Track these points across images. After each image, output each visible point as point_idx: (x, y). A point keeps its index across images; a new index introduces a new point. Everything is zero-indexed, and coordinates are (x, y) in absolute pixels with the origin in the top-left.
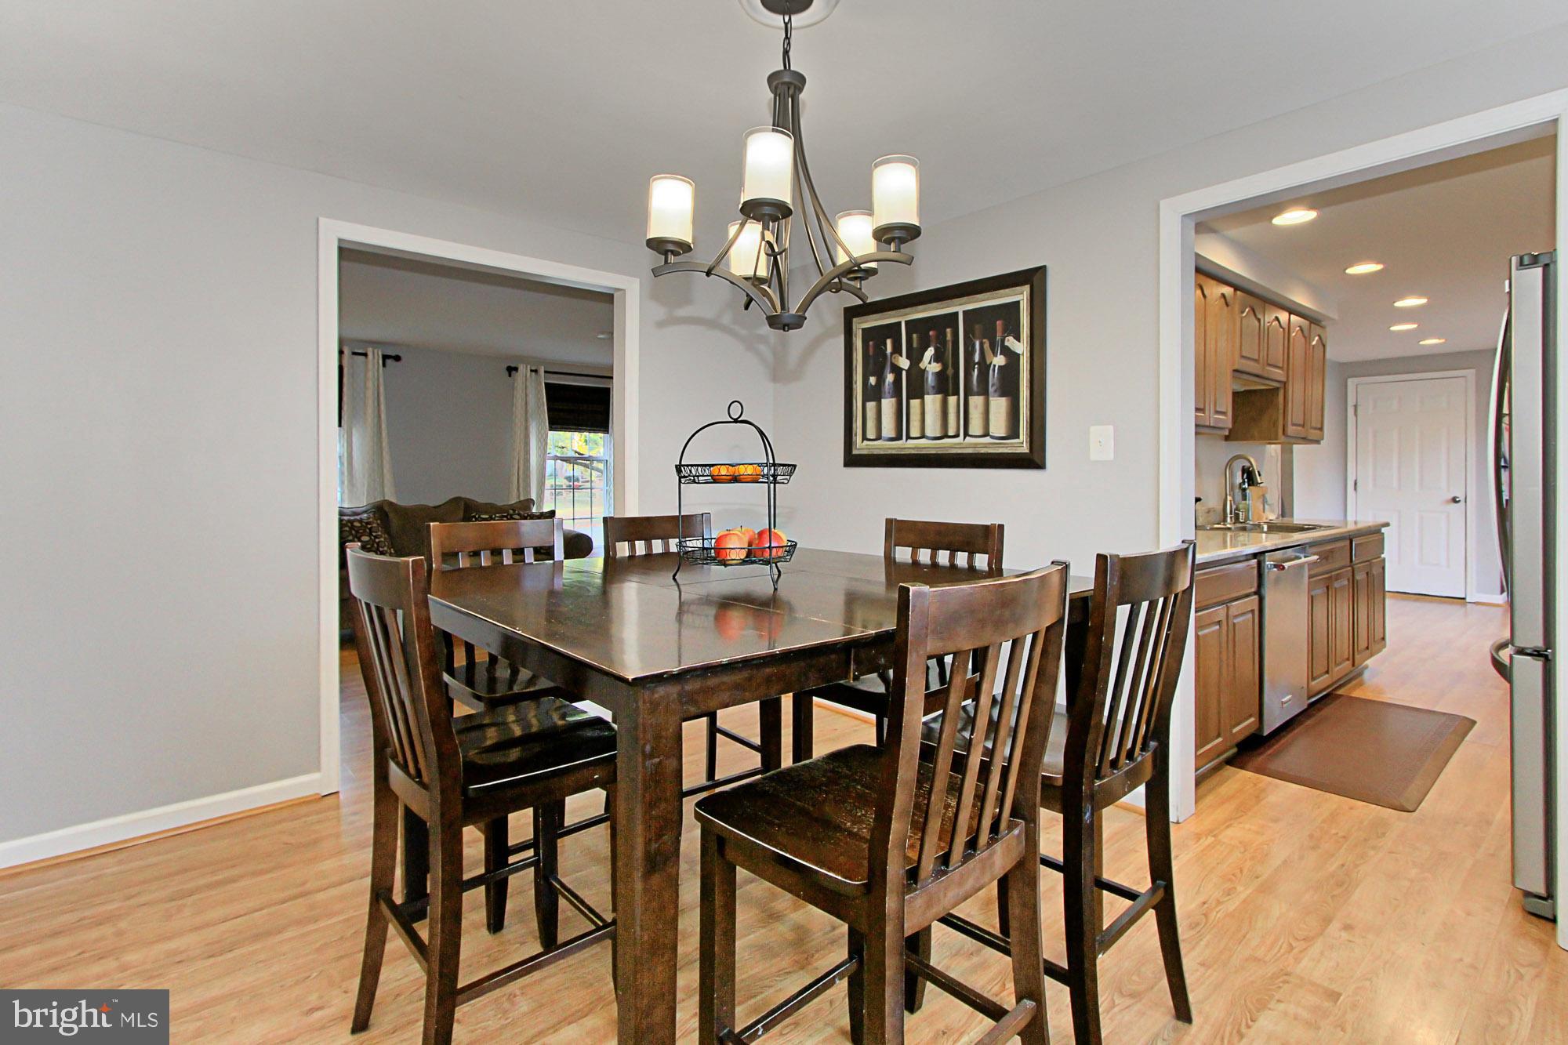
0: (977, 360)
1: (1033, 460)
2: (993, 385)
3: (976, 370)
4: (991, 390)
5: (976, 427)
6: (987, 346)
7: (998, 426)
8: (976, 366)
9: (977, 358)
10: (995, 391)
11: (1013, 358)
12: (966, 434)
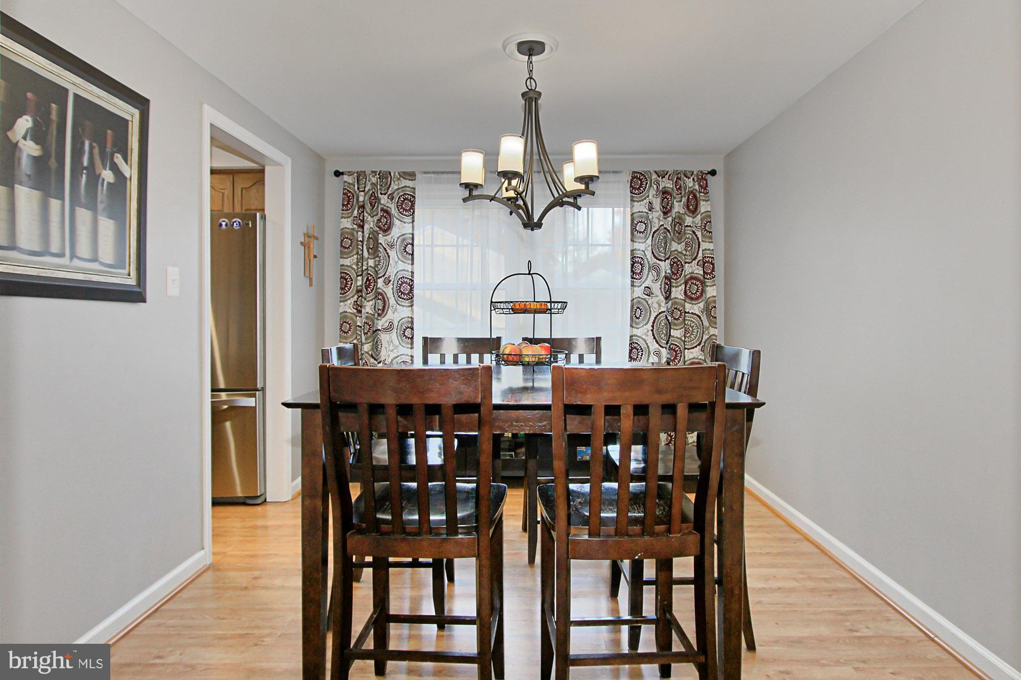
0: (85, 163)
1: (135, 295)
2: (102, 202)
3: (84, 176)
4: (100, 207)
5: (83, 248)
6: (96, 151)
7: (107, 253)
8: (85, 171)
9: (85, 162)
10: (104, 209)
11: (121, 178)
12: (73, 256)
